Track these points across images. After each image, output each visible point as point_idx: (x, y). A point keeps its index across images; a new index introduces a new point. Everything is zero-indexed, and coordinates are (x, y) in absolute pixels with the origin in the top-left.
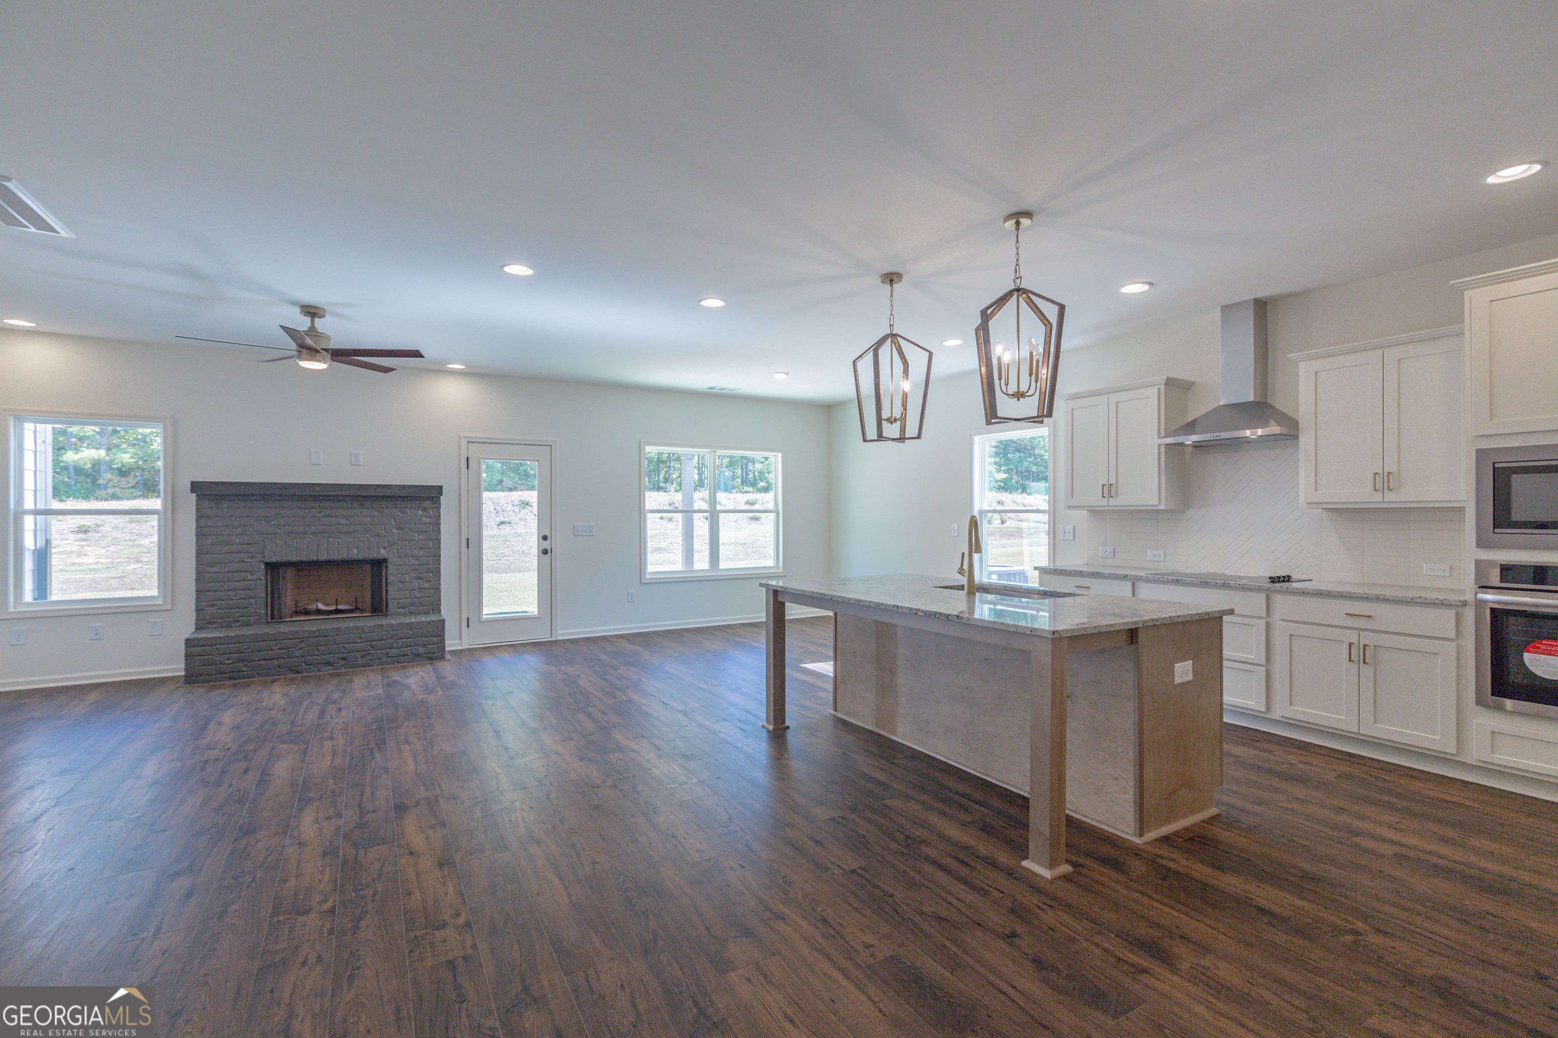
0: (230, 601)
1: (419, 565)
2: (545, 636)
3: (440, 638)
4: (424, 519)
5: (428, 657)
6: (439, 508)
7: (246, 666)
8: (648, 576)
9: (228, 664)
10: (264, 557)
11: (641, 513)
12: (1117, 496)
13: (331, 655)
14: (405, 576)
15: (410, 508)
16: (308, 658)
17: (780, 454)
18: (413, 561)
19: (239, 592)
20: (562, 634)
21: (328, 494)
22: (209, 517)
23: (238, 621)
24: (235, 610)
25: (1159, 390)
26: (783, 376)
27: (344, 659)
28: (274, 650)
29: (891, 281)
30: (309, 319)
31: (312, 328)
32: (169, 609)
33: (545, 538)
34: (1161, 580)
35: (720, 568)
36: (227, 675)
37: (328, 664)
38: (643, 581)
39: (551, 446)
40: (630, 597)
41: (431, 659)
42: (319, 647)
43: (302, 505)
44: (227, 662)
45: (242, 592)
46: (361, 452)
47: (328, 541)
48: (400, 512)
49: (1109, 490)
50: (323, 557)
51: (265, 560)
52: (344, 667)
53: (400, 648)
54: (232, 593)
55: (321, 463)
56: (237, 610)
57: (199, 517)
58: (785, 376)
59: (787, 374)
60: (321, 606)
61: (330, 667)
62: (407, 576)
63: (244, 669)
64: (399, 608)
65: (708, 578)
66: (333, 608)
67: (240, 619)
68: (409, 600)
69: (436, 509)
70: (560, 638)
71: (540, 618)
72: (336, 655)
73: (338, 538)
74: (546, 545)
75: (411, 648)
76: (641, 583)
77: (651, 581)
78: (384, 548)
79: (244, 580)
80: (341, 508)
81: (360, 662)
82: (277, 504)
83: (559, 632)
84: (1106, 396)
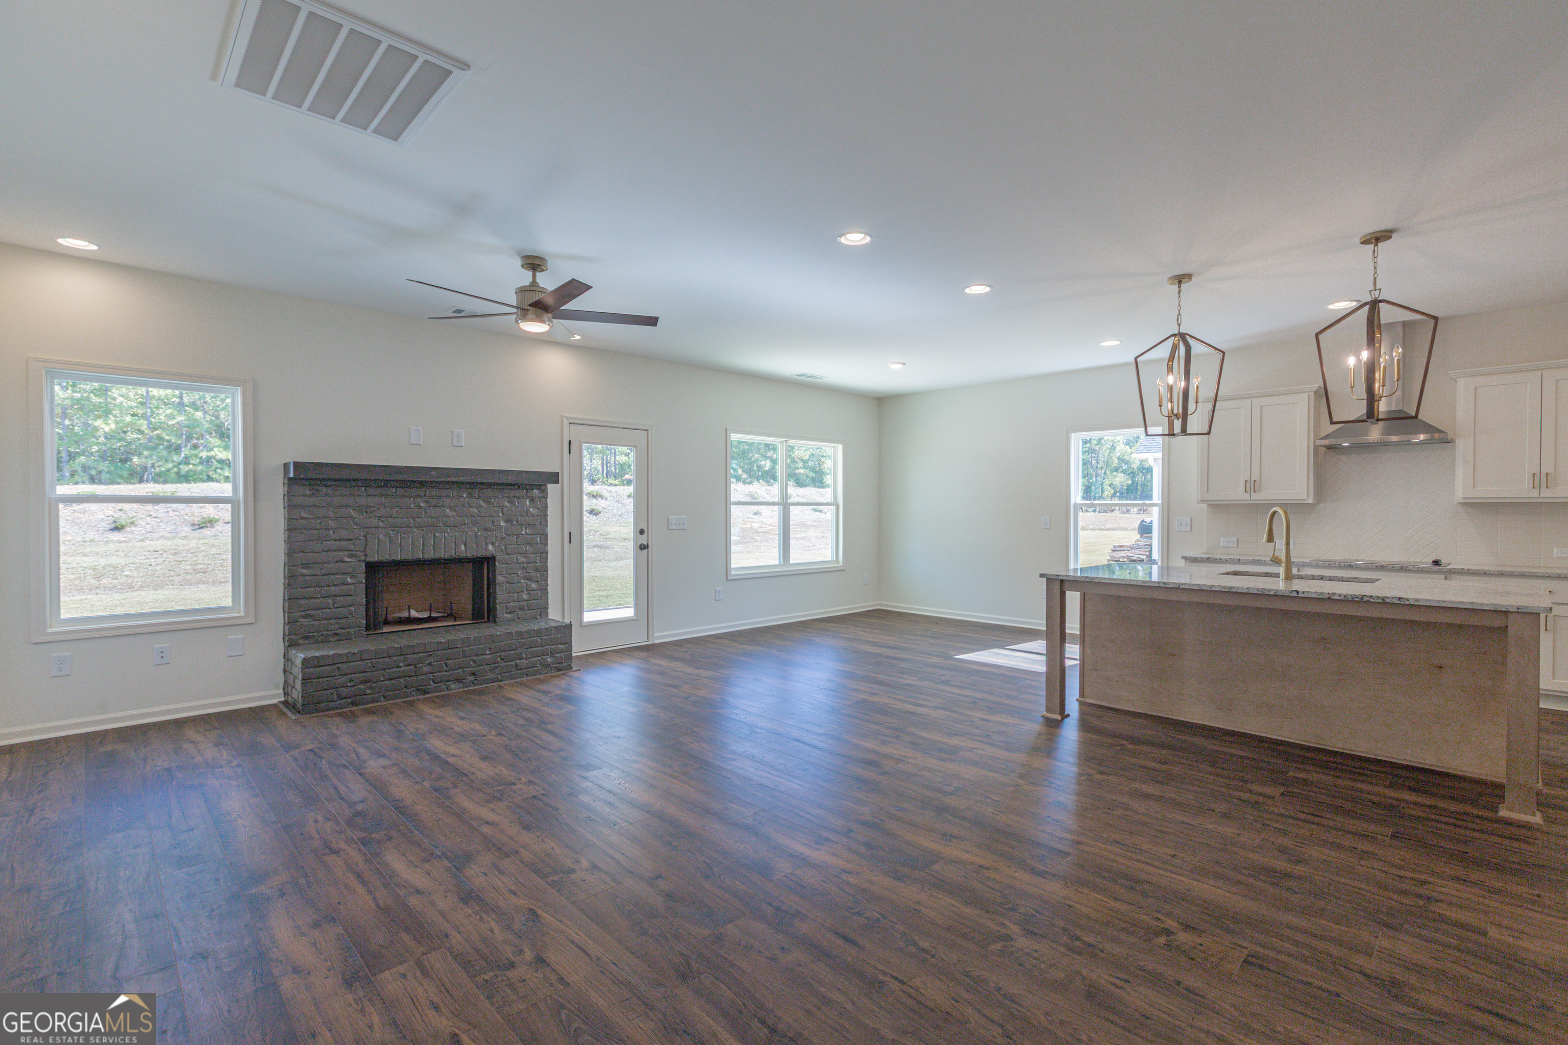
0: (328, 611)
1: (527, 563)
2: (642, 641)
3: (566, 645)
4: (531, 509)
5: (556, 667)
6: (546, 498)
7: (370, 688)
8: (733, 573)
9: (352, 686)
10: (366, 555)
11: (727, 503)
12: (1260, 491)
13: (460, 670)
14: (513, 575)
15: (518, 498)
16: (437, 674)
17: (840, 446)
18: (521, 559)
19: (338, 598)
20: (660, 636)
21: (443, 480)
22: (303, 507)
23: (337, 634)
24: (333, 621)
25: (1309, 396)
26: (899, 367)
27: (473, 674)
28: (401, 667)
29: (1180, 282)
30: (530, 273)
31: (534, 283)
32: (252, 622)
33: (642, 532)
34: (1332, 565)
35: (791, 562)
36: (349, 700)
37: (458, 680)
38: (729, 578)
39: (647, 430)
40: (717, 595)
41: (559, 670)
42: (448, 662)
43: (406, 494)
44: (349, 684)
45: (341, 598)
46: (463, 431)
47: (434, 535)
48: (509, 502)
49: (1252, 486)
50: (430, 555)
51: (367, 560)
52: (473, 683)
53: (529, 659)
54: (330, 601)
55: (422, 443)
56: (336, 621)
57: (291, 506)
58: (901, 366)
59: (904, 364)
60: (414, 614)
61: (461, 685)
62: (515, 575)
63: (368, 691)
64: (507, 613)
65: (779, 574)
66: (425, 615)
67: (339, 631)
68: (517, 604)
69: (544, 499)
70: (657, 642)
71: (637, 620)
72: (465, 670)
73: (444, 532)
74: (643, 540)
75: (540, 658)
76: (727, 580)
77: (736, 577)
78: (493, 544)
79: (343, 584)
80: (447, 496)
81: (489, 677)
82: (380, 491)
83: (656, 635)
84: (1249, 401)
